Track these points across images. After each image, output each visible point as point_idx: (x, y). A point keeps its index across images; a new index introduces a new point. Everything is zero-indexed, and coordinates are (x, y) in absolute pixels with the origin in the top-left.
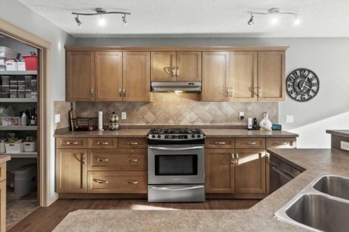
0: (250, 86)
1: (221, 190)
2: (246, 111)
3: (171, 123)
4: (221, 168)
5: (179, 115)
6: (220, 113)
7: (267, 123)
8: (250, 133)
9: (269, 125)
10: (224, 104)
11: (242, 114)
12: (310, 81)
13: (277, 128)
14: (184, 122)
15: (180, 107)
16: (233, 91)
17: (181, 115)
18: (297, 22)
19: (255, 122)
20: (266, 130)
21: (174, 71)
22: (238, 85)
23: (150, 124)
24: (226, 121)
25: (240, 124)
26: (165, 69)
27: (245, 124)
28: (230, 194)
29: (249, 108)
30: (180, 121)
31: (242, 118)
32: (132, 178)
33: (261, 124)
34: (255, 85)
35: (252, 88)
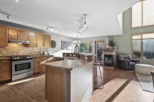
0: (43, 43)
1: (37, 71)
2: (40, 50)
3: (15, 54)
4: (37, 65)
5: (18, 52)
6: (33, 51)
7: (46, 53)
8: (42, 56)
9: (47, 54)
10: (34, 48)
11: (39, 51)
12: (54, 43)
13: (48, 54)
14: (21, 54)
15: (18, 49)
16: (39, 45)
17: (19, 52)
18: (56, 31)
19: (43, 53)
20: (46, 55)
21: (19, 37)
22: (40, 43)
23: (5, 55)
24: (35, 53)
25: (39, 54)
26: (15, 35)
27: (40, 54)
28: (39, 72)
29: (41, 49)
30: (19, 54)
31: (40, 52)
32: (3, 75)
33: (45, 53)
34: (44, 43)
35: (44, 44)
